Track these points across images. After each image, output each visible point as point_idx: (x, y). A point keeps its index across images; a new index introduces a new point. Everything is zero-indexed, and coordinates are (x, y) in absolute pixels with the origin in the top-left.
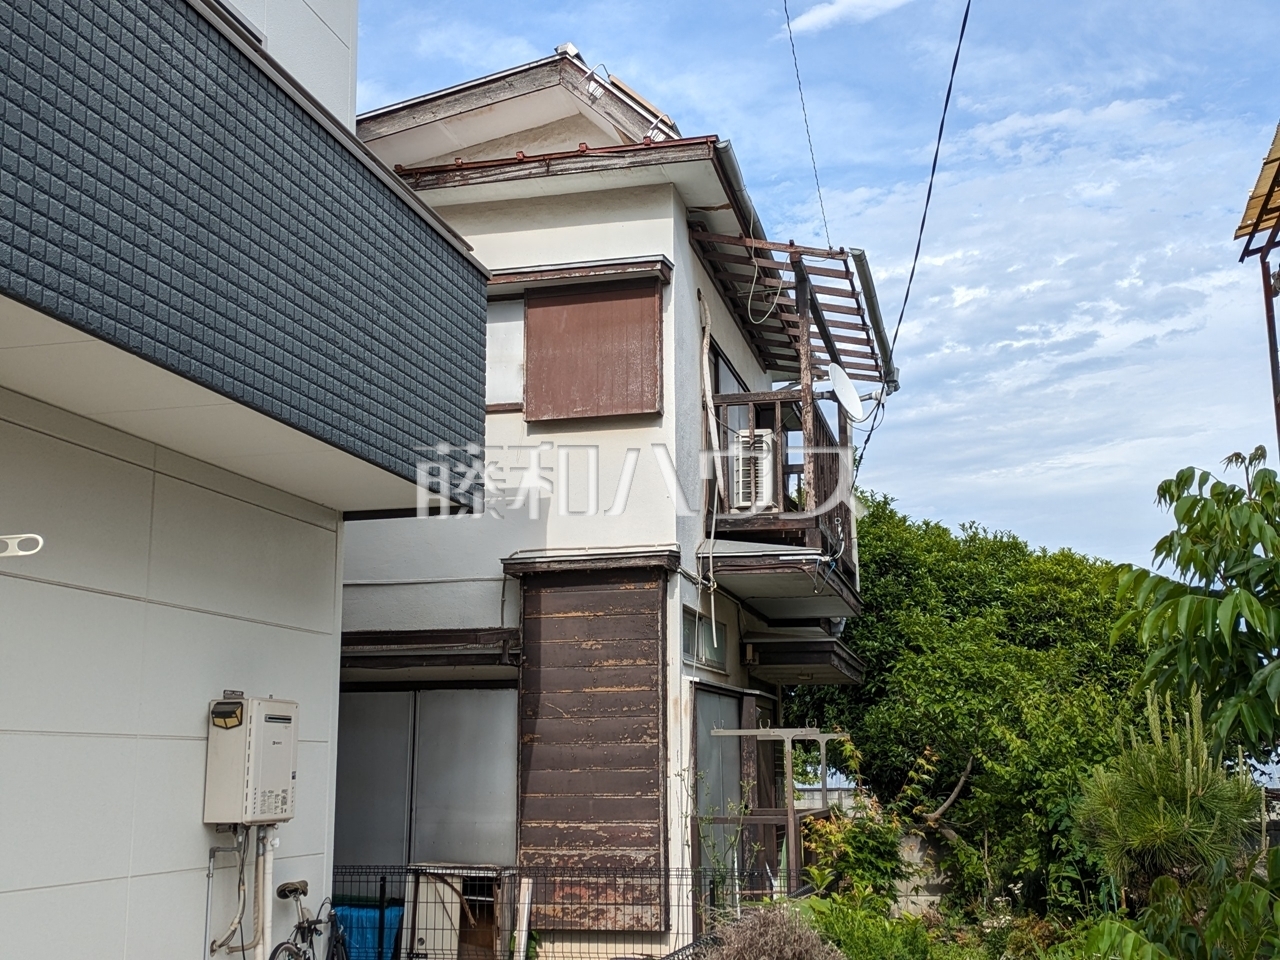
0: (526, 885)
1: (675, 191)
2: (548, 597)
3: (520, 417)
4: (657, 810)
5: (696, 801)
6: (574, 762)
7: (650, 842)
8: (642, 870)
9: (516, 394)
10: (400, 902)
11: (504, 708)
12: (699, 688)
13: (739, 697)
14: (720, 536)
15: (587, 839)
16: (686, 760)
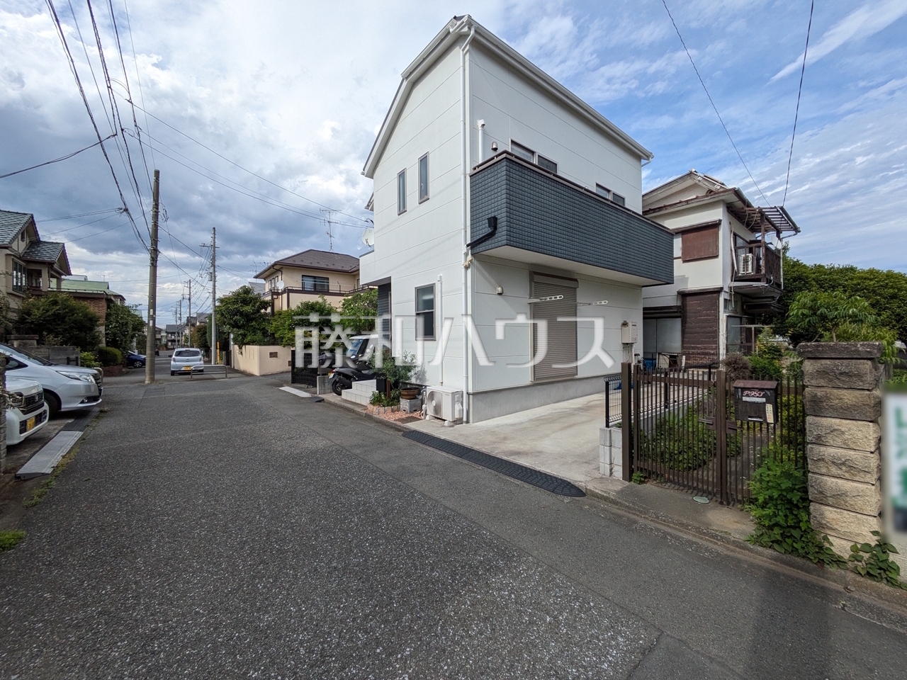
0: (684, 357)
1: (723, 201)
2: (688, 298)
3: (681, 260)
4: (717, 342)
5: (727, 341)
6: (696, 333)
7: (715, 349)
8: (713, 354)
9: (680, 255)
10: (655, 359)
11: (678, 322)
12: (728, 317)
13: (741, 318)
14: (735, 281)
15: (698, 348)
16: (725, 332)
